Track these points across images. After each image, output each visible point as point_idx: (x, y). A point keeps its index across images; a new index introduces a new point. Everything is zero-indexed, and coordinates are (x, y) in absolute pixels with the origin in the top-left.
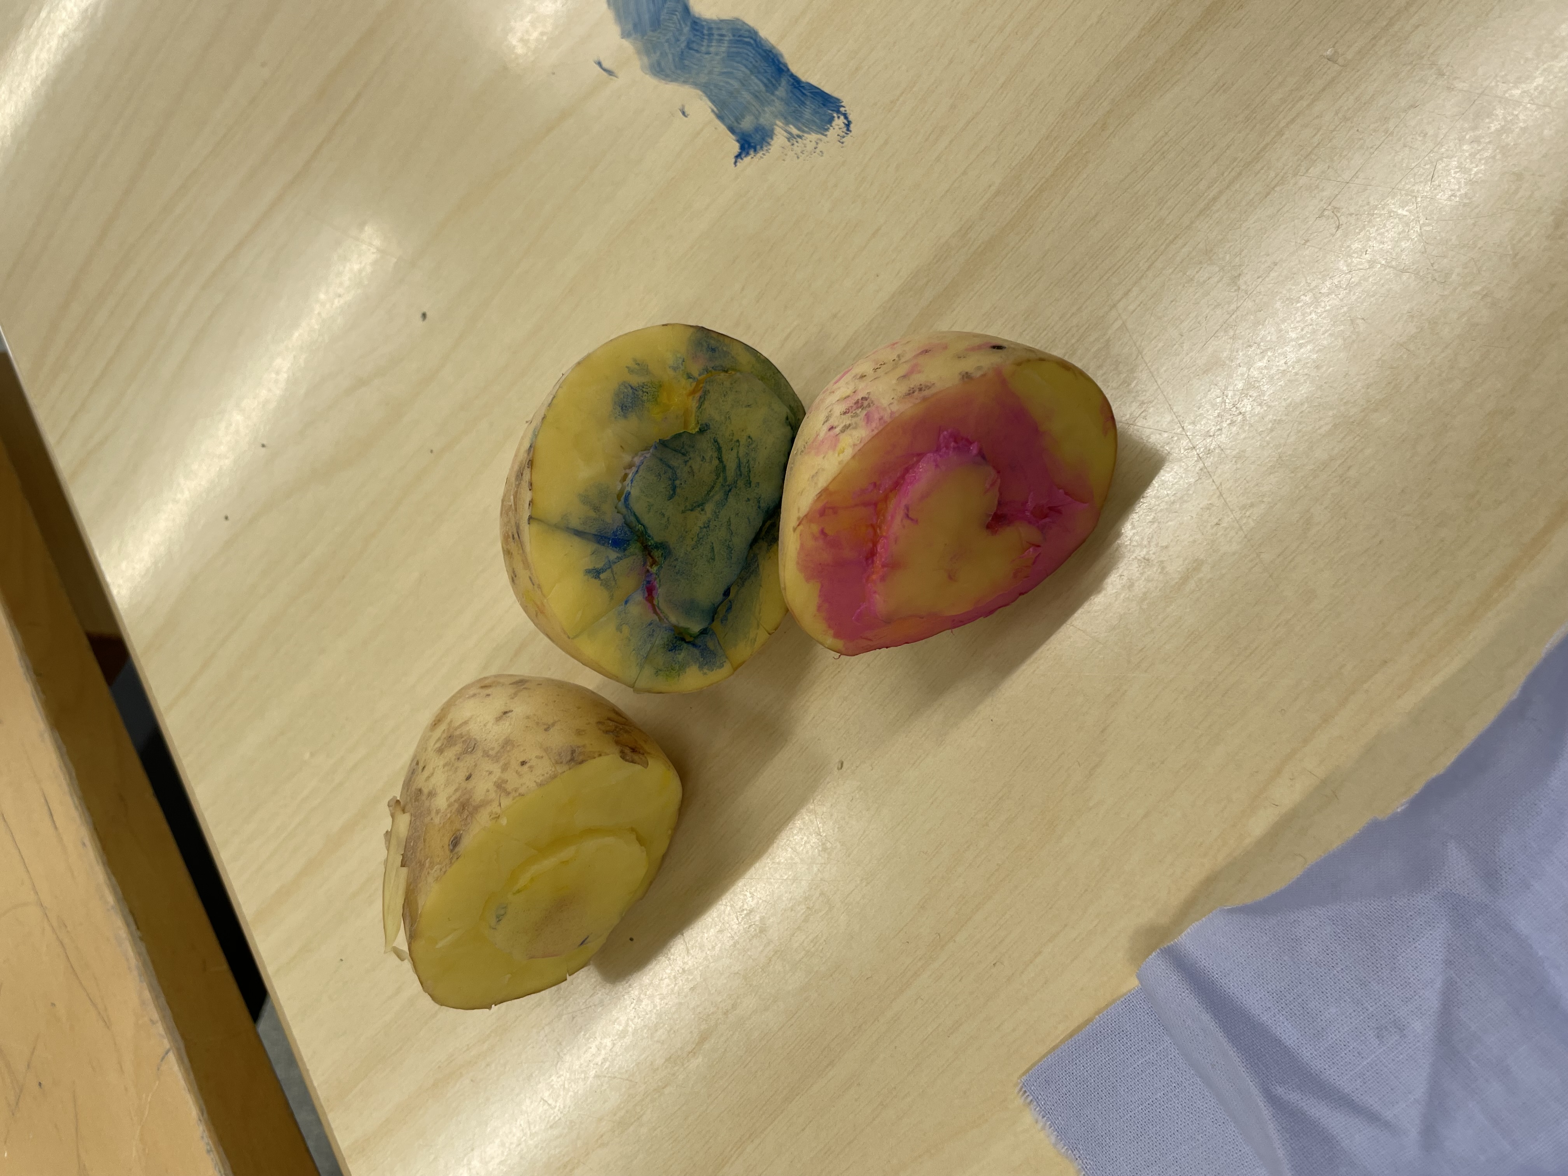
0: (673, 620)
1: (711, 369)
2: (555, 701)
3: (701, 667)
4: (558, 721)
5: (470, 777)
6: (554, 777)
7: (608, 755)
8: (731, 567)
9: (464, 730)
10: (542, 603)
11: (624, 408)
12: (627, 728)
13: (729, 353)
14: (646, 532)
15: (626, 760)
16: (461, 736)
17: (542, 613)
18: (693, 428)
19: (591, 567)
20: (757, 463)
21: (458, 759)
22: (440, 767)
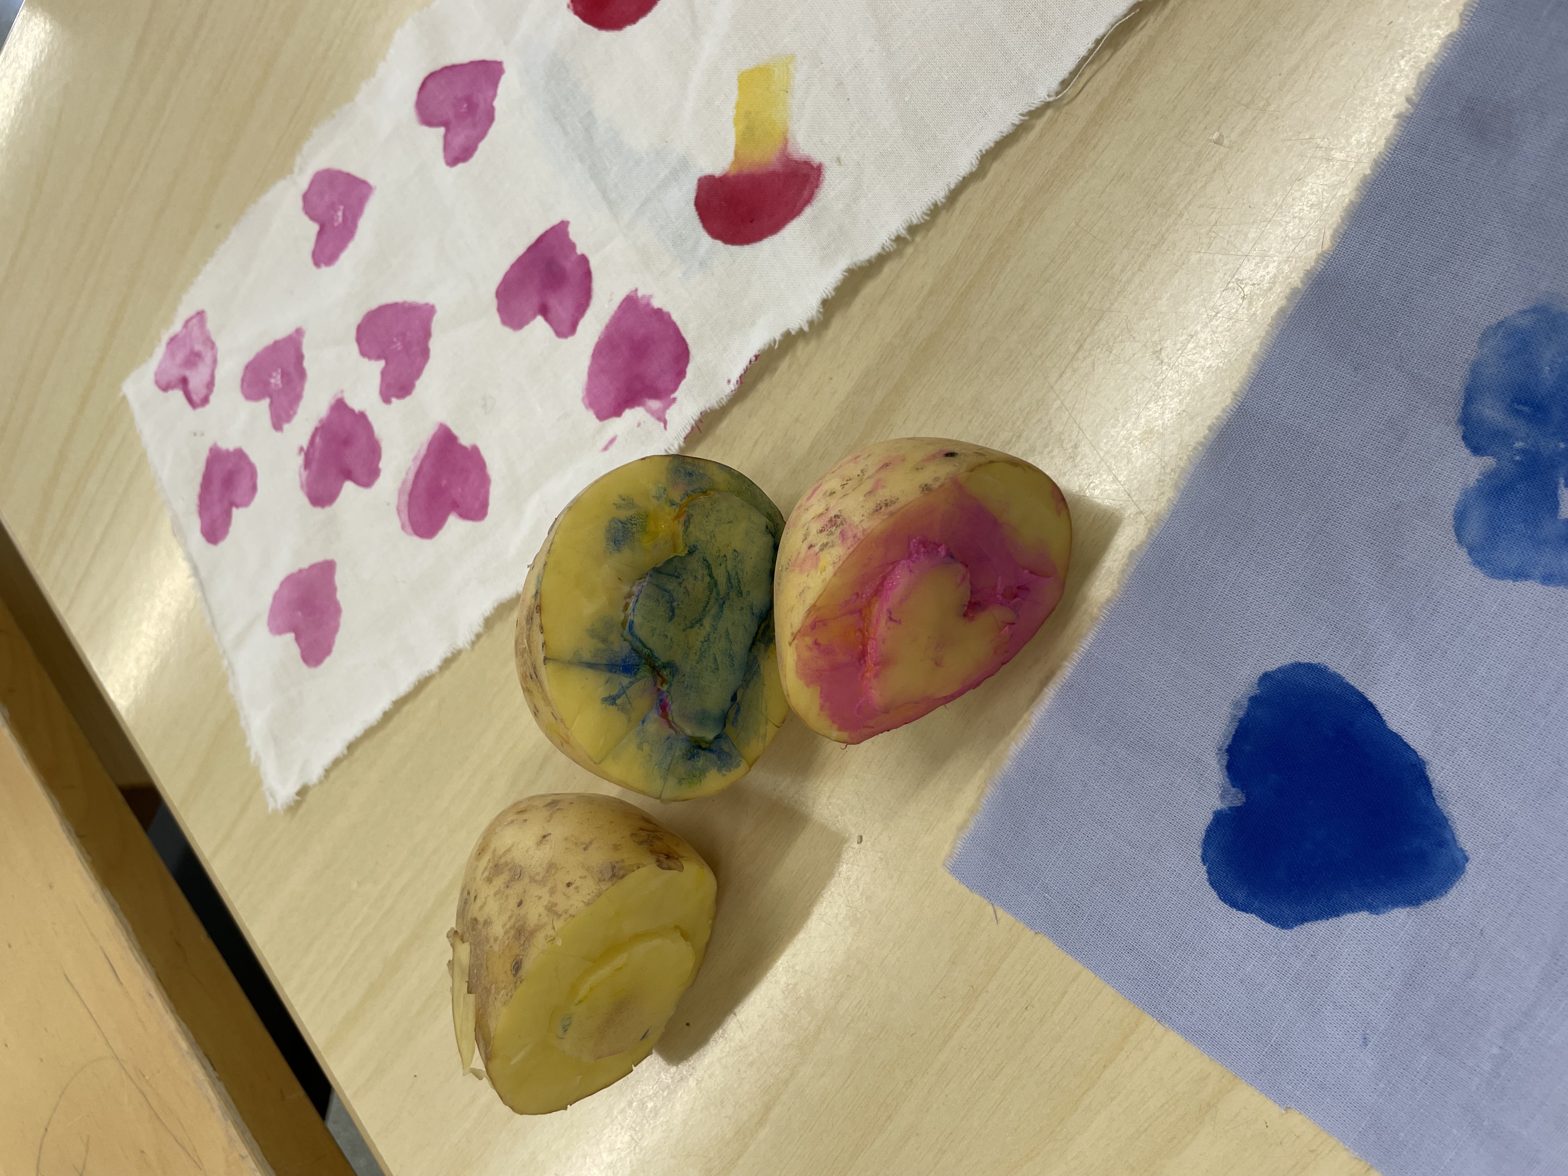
0: (689, 732)
1: (691, 493)
2: (588, 819)
3: (719, 770)
4: (594, 839)
5: (521, 903)
6: (599, 894)
7: (646, 866)
8: (735, 673)
9: (508, 858)
10: (566, 735)
11: (617, 542)
12: (658, 834)
13: (705, 475)
14: (653, 655)
15: (663, 869)
16: (507, 864)
17: (568, 743)
18: (682, 551)
19: (607, 695)
20: (745, 573)
21: (507, 887)
22: (491, 896)
